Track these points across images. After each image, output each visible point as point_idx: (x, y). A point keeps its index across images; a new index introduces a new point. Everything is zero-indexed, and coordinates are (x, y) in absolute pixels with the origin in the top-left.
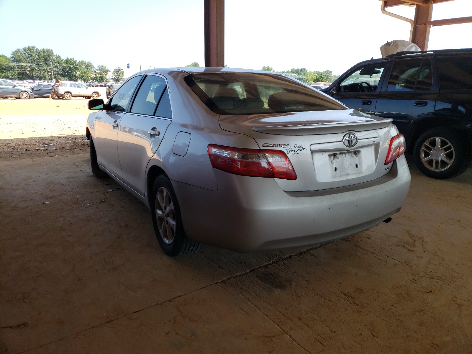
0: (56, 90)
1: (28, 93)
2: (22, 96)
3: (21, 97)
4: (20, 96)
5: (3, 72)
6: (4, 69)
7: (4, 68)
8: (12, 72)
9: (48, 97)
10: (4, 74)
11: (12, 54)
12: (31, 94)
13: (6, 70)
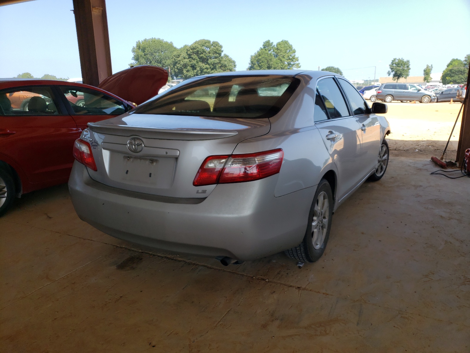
0: (461, 94)
1: (431, 97)
2: (424, 100)
3: (422, 101)
4: (422, 99)
5: (452, 76)
6: (453, 73)
7: (454, 71)
8: (460, 75)
9: (449, 101)
10: (452, 78)
11: (465, 58)
12: (433, 97)
13: (456, 74)
